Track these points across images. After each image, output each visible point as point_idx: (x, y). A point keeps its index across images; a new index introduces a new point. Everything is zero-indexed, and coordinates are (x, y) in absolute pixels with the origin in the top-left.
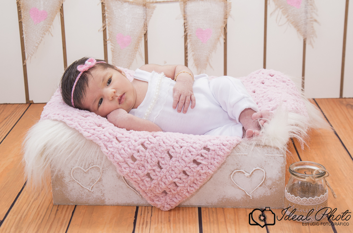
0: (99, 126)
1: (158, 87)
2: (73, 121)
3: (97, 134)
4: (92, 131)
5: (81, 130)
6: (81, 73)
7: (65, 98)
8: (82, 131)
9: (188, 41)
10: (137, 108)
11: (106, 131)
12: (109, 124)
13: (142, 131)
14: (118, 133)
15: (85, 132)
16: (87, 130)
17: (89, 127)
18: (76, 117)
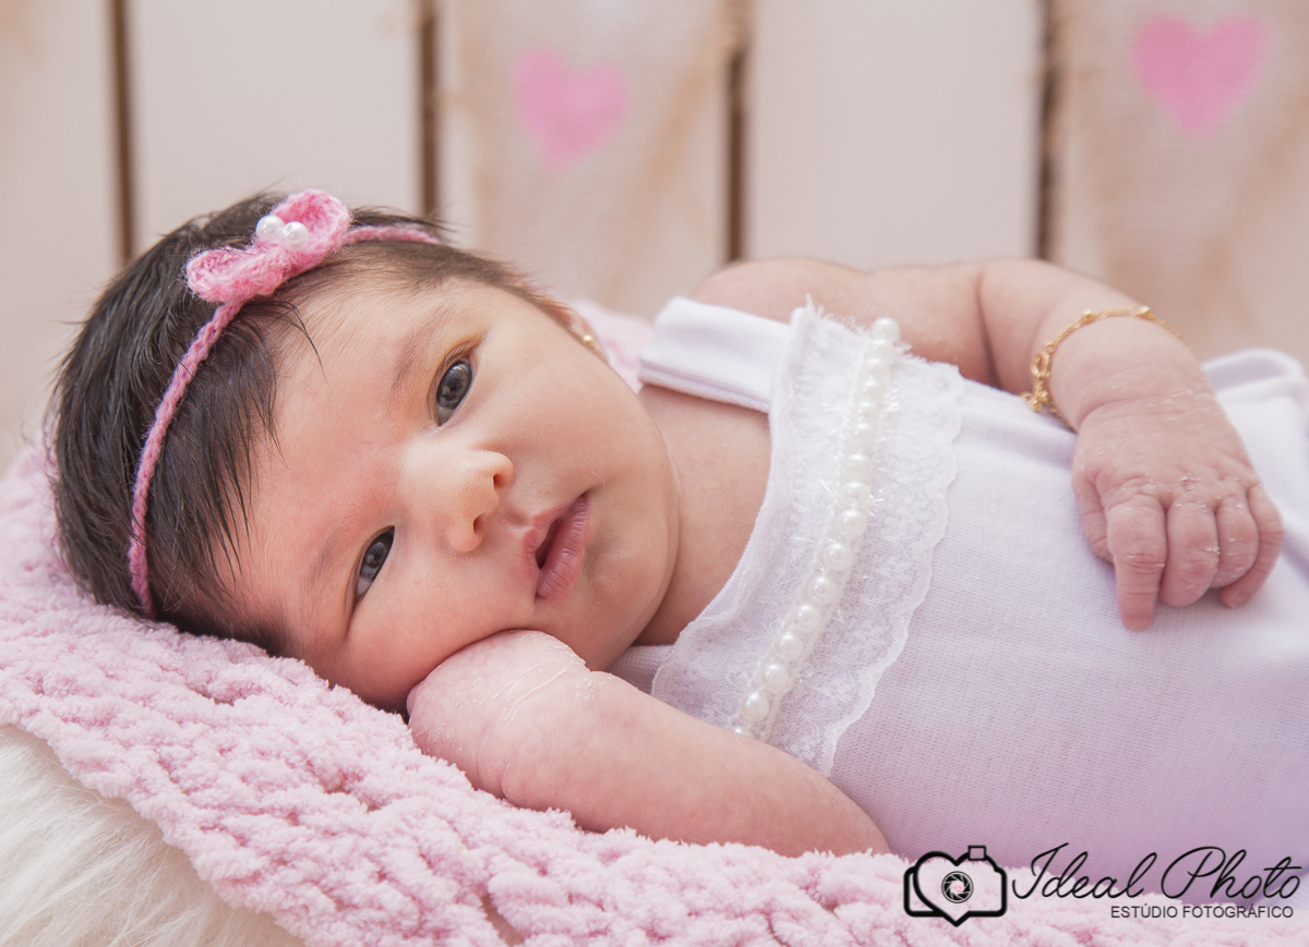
0: (340, 789)
1: (857, 457)
2: (114, 730)
3: (316, 860)
4: (273, 832)
5: (174, 820)
6: (218, 320)
7: (83, 533)
8: (186, 833)
9: (1071, 117)
10: (670, 639)
11: (399, 831)
12: (423, 771)
13: (714, 847)
14: (501, 861)
15: (215, 838)
16: (230, 821)
17: (248, 794)
18: (146, 700)
